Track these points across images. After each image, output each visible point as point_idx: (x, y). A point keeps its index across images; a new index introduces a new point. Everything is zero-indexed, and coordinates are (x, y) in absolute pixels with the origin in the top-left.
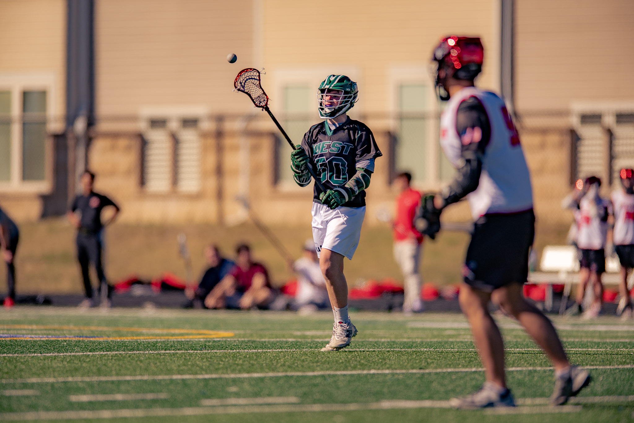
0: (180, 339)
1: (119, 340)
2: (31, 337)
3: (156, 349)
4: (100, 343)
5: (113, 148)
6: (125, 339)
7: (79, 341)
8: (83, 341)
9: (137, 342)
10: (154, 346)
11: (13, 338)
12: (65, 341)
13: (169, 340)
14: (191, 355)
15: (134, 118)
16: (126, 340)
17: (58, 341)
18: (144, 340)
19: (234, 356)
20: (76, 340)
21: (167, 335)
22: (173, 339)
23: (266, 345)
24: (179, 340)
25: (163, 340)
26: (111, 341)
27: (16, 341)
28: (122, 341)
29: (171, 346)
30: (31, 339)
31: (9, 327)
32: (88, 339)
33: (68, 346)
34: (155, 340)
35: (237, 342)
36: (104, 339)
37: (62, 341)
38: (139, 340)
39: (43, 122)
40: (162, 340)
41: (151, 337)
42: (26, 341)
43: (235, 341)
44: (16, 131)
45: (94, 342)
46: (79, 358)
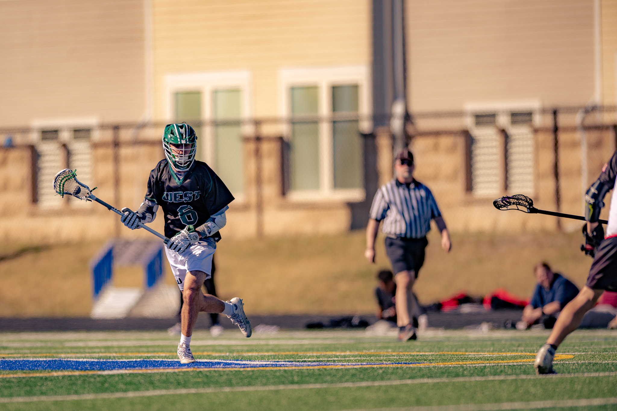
0: (511, 362)
1: (442, 366)
2: (342, 365)
3: (484, 375)
4: (420, 369)
5: (436, 148)
6: (448, 364)
7: (397, 368)
8: (401, 368)
9: (463, 367)
10: (482, 372)
11: (322, 366)
12: (381, 368)
13: (499, 365)
14: (523, 380)
15: (460, 114)
16: (450, 366)
17: (373, 368)
18: (471, 366)
19: (572, 381)
20: (394, 367)
21: (497, 358)
22: (504, 363)
23: (609, 367)
24: (511, 364)
25: (493, 364)
26: (434, 367)
27: (325, 369)
28: (446, 367)
29: (501, 371)
30: (343, 367)
31: (319, 354)
32: (407, 365)
33: (385, 375)
34: (483, 365)
35: (577, 364)
36: (425, 365)
37: (378, 369)
38: (465, 366)
39: (356, 121)
40: (491, 365)
41: (478, 362)
42: (337, 370)
43: (574, 364)
44: (325, 130)
45: (414, 369)
46: (396, 388)
